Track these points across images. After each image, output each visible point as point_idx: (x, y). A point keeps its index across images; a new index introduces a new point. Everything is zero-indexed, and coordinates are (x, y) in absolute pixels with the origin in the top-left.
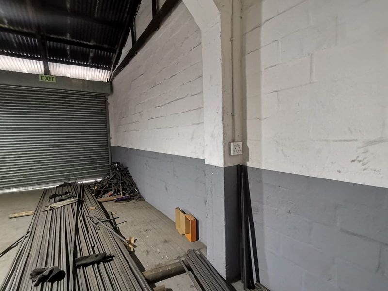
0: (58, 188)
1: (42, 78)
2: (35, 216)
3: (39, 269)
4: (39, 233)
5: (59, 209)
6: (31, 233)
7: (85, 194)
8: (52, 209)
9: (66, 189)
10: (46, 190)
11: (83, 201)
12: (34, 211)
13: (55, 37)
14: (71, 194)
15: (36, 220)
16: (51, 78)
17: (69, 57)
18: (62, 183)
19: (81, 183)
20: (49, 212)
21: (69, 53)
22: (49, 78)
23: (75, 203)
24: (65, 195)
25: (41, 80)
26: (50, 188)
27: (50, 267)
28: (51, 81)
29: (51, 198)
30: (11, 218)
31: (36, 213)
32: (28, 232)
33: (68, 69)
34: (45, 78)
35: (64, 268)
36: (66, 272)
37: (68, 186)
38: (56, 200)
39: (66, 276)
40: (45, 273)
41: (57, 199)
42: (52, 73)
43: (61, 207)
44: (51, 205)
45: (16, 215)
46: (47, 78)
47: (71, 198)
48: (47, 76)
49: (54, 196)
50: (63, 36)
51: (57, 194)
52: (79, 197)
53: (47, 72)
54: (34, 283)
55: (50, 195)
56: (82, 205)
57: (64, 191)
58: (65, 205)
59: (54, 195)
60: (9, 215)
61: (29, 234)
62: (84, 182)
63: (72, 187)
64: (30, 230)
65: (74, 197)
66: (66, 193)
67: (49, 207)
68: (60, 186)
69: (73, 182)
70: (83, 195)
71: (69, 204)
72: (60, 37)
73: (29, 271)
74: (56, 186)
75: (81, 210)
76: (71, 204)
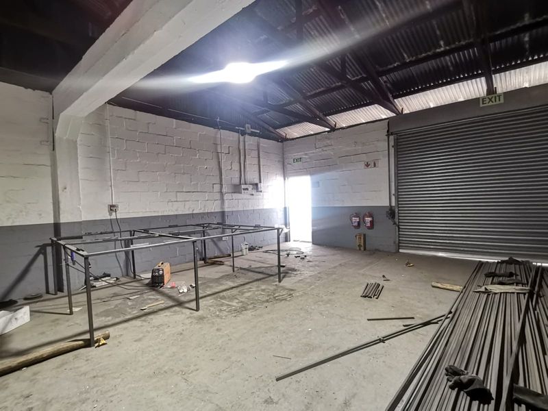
0: (499, 265)
1: (483, 101)
2: (462, 294)
3: (456, 368)
4: (464, 319)
5: (497, 296)
6: (453, 315)
7: (543, 284)
8: (487, 292)
9: (512, 269)
10: (481, 264)
11: (539, 296)
12: (462, 287)
13: (504, 31)
14: (519, 278)
15: (463, 300)
16: (497, 98)
17: (527, 53)
18: (507, 259)
19: (539, 264)
20: (482, 295)
21: (527, 46)
22: (493, 100)
23: (525, 294)
24: (509, 278)
25: (481, 105)
26: (487, 262)
27: (471, 373)
28: (498, 102)
29: (488, 275)
30: (433, 287)
31: (464, 291)
32: (450, 312)
33: (525, 75)
34: (488, 100)
35: (492, 387)
36: (494, 396)
37: (515, 264)
38: (494, 281)
39: (493, 402)
40: (464, 378)
41: (496, 280)
42: (499, 91)
43: (501, 293)
44: (486, 287)
45: (439, 285)
46: (490, 100)
47: (517, 284)
48: (490, 97)
49: (491, 275)
50: (517, 23)
51: (497, 272)
52: (533, 286)
53: (491, 90)
54: (450, 383)
55: (486, 272)
56: (537, 302)
57: (508, 271)
58: (506, 293)
59: (492, 273)
60: (432, 282)
61: (450, 315)
62: (544, 265)
63: (522, 266)
64: (453, 310)
65: (523, 284)
66: (511, 275)
67: (483, 287)
68: (503, 262)
69: (524, 260)
70: (541, 286)
71: (514, 293)
72: (512, 27)
73: (445, 365)
74: (496, 261)
75: (535, 309)
76: (518, 293)
